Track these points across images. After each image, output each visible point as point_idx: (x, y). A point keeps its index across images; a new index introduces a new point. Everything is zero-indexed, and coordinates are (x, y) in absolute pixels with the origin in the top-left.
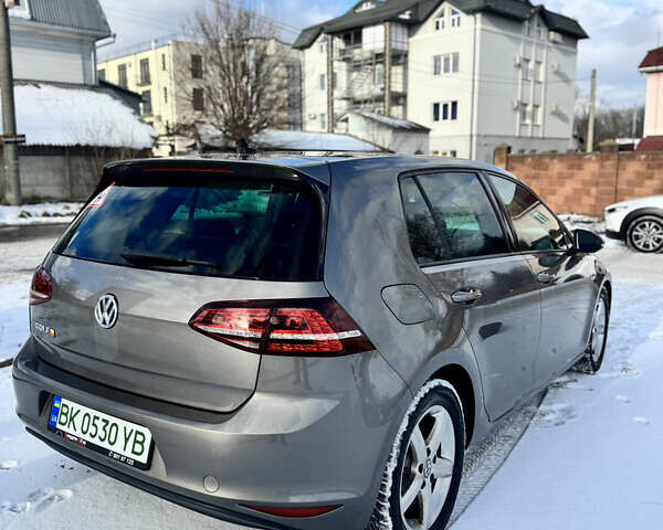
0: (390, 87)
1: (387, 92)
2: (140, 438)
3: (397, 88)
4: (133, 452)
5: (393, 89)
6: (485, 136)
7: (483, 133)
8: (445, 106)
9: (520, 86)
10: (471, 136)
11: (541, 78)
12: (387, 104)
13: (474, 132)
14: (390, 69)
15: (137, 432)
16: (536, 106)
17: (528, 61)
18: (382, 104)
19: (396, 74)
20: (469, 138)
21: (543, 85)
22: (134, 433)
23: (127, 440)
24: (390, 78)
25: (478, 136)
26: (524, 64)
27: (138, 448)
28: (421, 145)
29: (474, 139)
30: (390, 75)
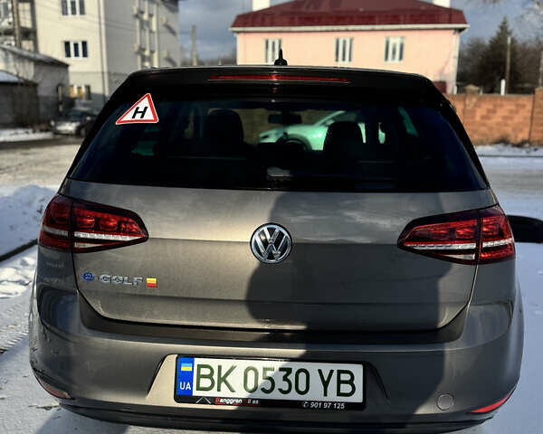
0: (19, 22)
1: (16, 27)
2: (345, 377)
3: (27, 23)
4: (339, 394)
5: (23, 24)
6: (115, 74)
7: (113, 71)
8: (76, 45)
9: (138, 34)
10: (103, 73)
11: (154, 28)
12: (17, 38)
13: (105, 70)
14: (17, 5)
15: (340, 372)
16: (152, 52)
17: (142, 13)
18: (12, 38)
19: (24, 11)
20: (100, 75)
21: (156, 35)
22: (335, 374)
23: (326, 384)
24: (18, 14)
25: (109, 73)
26: (140, 15)
27: (346, 388)
28: (63, 79)
29: (106, 76)
30: (18, 10)
